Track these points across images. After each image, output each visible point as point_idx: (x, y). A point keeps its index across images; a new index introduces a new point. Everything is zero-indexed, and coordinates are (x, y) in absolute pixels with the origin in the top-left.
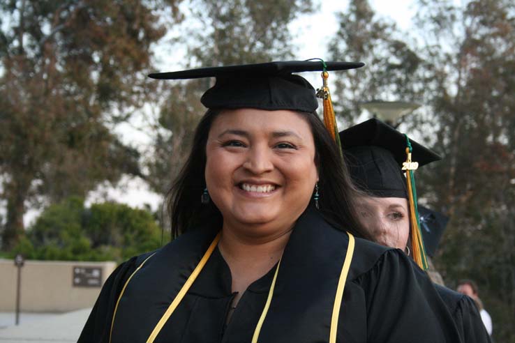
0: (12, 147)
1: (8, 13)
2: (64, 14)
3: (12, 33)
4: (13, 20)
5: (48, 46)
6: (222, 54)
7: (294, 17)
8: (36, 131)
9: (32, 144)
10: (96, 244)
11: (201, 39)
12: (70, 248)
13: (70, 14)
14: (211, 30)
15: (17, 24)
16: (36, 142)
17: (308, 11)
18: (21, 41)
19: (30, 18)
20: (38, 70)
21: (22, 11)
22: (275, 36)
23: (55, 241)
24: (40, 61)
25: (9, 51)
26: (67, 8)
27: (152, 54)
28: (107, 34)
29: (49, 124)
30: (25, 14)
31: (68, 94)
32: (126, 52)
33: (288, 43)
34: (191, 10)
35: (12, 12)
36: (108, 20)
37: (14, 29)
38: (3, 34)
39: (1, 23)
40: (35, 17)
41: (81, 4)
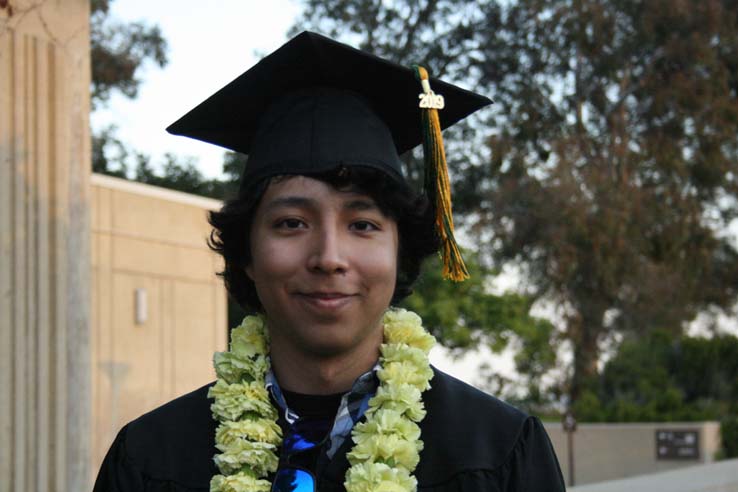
0: (574, 266)
1: (558, 76)
2: (638, 71)
3: (566, 106)
4: (566, 85)
5: (616, 118)
8: (603, 238)
9: (599, 258)
10: (692, 397)
12: (653, 404)
13: (645, 71)
15: (571, 91)
16: (605, 255)
18: (578, 117)
19: (589, 80)
20: (605, 154)
21: (578, 74)
23: (631, 394)
24: (608, 140)
25: (563, 130)
26: (641, 63)
28: (700, 92)
29: (623, 229)
30: (582, 77)
31: (649, 184)
32: (729, 117)
35: (565, 76)
37: (567, 98)
38: (553, 108)
39: (550, 92)
40: (596, 80)
41: (659, 52)
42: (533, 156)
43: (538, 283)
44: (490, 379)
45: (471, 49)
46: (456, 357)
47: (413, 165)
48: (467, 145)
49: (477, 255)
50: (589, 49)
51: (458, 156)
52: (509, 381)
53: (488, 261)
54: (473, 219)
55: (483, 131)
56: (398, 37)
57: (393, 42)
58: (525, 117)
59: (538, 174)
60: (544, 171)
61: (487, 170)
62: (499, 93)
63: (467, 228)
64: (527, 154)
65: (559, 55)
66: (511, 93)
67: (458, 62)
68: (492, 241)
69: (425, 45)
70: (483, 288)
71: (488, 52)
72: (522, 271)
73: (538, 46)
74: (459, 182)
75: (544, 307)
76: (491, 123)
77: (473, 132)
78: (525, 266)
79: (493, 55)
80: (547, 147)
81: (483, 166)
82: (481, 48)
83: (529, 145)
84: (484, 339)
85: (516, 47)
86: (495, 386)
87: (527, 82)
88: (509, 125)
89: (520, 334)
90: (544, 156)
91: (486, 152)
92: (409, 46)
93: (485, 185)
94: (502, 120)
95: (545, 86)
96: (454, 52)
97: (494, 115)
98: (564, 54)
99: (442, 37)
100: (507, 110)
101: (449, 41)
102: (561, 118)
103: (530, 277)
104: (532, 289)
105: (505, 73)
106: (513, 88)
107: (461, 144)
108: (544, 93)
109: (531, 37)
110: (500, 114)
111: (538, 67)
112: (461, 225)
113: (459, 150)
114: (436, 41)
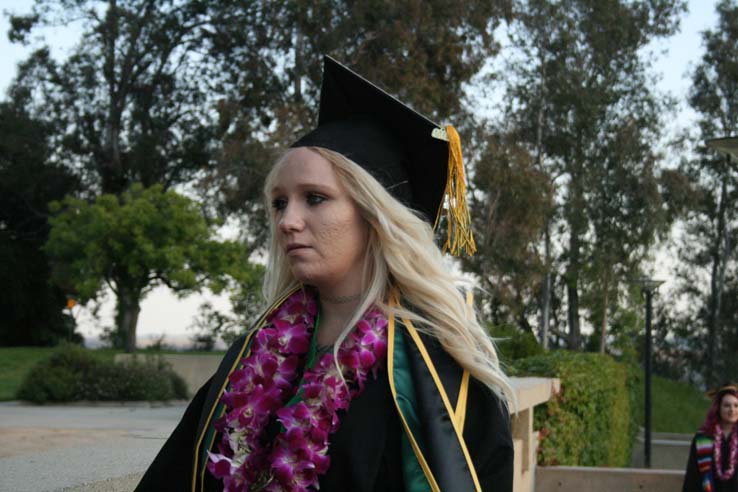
1: (283, 52)
3: (287, 77)
4: (287, 60)
6: (552, 92)
7: (645, 41)
11: (525, 73)
13: (357, 50)
14: (537, 62)
15: (292, 65)
17: (665, 32)
18: (298, 88)
19: (308, 56)
21: (298, 51)
22: (620, 66)
25: (284, 99)
26: (354, 43)
27: (463, 94)
28: (403, 73)
30: (302, 54)
32: (427, 94)
33: (639, 74)
34: (511, 37)
35: (287, 52)
36: (406, 54)
37: (288, 71)
38: (275, 79)
39: (274, 65)
40: (313, 56)
41: (369, 36)
42: (257, 120)
43: (257, 234)
44: (211, 317)
45: (204, 23)
46: (181, 296)
47: (148, 124)
48: (198, 108)
49: (204, 206)
50: (308, 28)
51: (189, 118)
52: (227, 320)
53: (213, 212)
54: (201, 174)
55: (211, 95)
56: (139, 8)
57: (135, 11)
58: (251, 85)
59: (261, 137)
60: (265, 134)
61: (214, 131)
62: (228, 63)
63: (196, 182)
64: (252, 119)
65: (282, 33)
66: (238, 64)
67: (193, 34)
68: (217, 194)
69: (163, 15)
70: (208, 236)
71: (219, 26)
72: (243, 222)
73: (264, 23)
74: (190, 140)
75: (261, 254)
76: (220, 89)
77: (204, 96)
78: (246, 217)
79: (223, 29)
80: (269, 113)
81: (211, 127)
82: (213, 22)
83: (254, 111)
84: (207, 281)
85: (244, 23)
86: (215, 324)
87: (253, 54)
88: (237, 93)
89: (238, 279)
90: (266, 122)
91: (215, 115)
92: (149, 16)
93: (213, 144)
94: (229, 87)
95: (269, 58)
96: (189, 24)
97: (222, 82)
98: (286, 31)
99: (178, 9)
100: (234, 79)
101: (185, 14)
102: (282, 88)
103: (250, 228)
104: (251, 239)
105: (234, 46)
106: (240, 58)
107: (192, 107)
108: (268, 65)
109: (259, 14)
110: (227, 81)
111: (264, 42)
112: (190, 179)
113: (189, 112)
114: (173, 12)
